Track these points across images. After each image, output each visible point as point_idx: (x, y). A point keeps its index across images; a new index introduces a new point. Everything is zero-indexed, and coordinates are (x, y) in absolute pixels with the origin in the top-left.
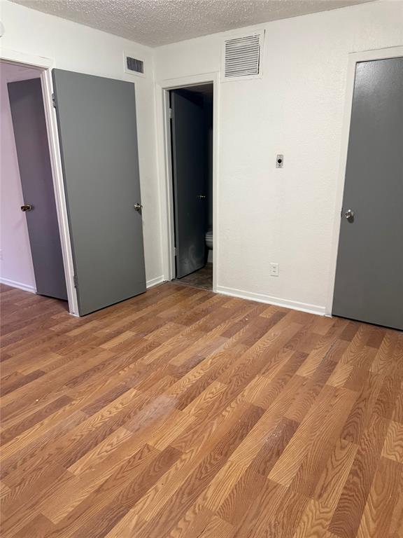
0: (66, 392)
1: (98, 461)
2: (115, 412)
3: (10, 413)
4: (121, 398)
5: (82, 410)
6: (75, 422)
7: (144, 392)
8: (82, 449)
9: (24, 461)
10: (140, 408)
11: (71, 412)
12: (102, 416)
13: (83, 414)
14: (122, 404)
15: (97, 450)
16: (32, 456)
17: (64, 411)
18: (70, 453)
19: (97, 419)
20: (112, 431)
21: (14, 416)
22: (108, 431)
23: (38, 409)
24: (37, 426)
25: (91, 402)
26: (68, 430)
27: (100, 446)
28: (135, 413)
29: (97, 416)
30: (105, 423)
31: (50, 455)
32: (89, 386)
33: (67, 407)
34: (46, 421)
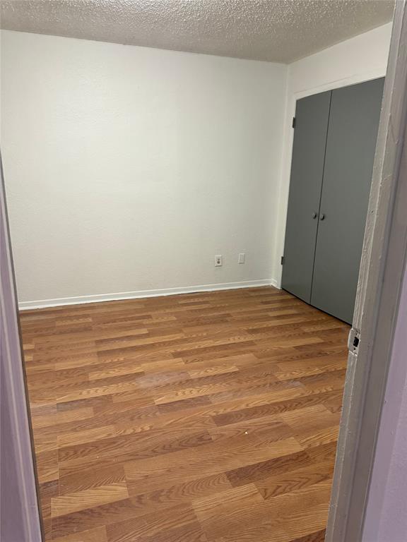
0: (215, 430)
1: (219, 367)
2: (187, 391)
3: (274, 429)
4: (173, 400)
5: (211, 403)
6: (221, 396)
7: (151, 397)
8: (225, 377)
9: (264, 385)
10: (168, 385)
11: (220, 406)
12: (198, 391)
13: (212, 400)
14: (177, 395)
15: (215, 373)
16: (259, 386)
17: (225, 410)
18: (234, 378)
19: (205, 391)
20: (200, 379)
21: (270, 425)
22: (202, 381)
23: (247, 422)
24: (251, 406)
25: (199, 407)
26: (229, 391)
27: (212, 374)
28: (174, 383)
29: (202, 393)
30: (200, 386)
31: (246, 382)
32: (190, 426)
33: (221, 411)
34: (243, 407)
